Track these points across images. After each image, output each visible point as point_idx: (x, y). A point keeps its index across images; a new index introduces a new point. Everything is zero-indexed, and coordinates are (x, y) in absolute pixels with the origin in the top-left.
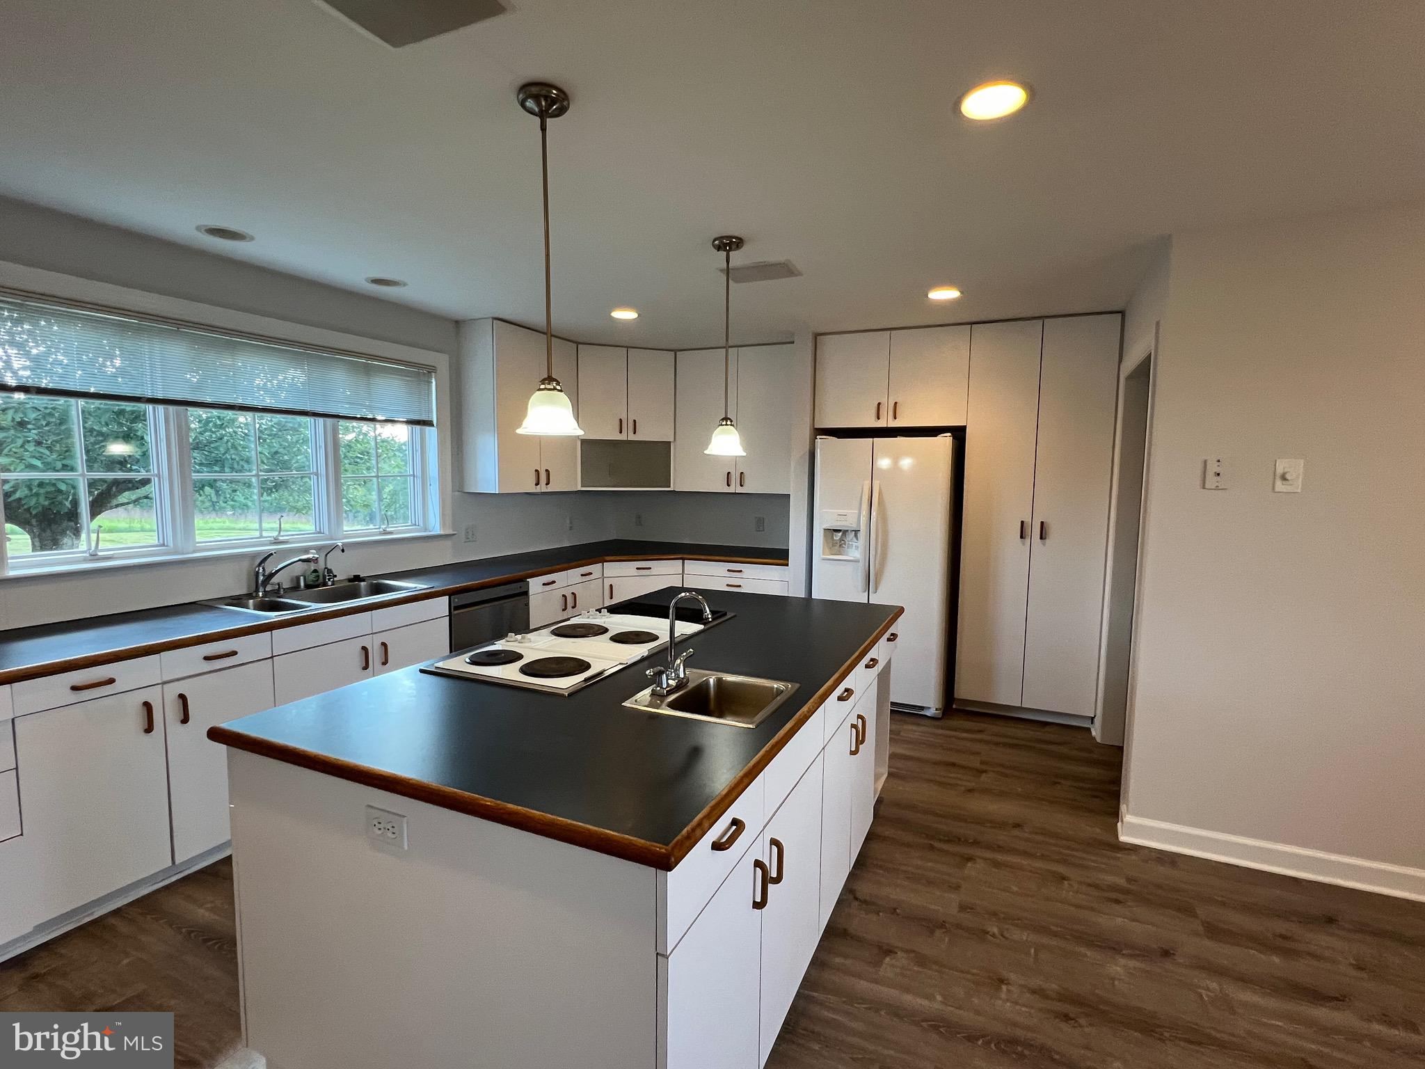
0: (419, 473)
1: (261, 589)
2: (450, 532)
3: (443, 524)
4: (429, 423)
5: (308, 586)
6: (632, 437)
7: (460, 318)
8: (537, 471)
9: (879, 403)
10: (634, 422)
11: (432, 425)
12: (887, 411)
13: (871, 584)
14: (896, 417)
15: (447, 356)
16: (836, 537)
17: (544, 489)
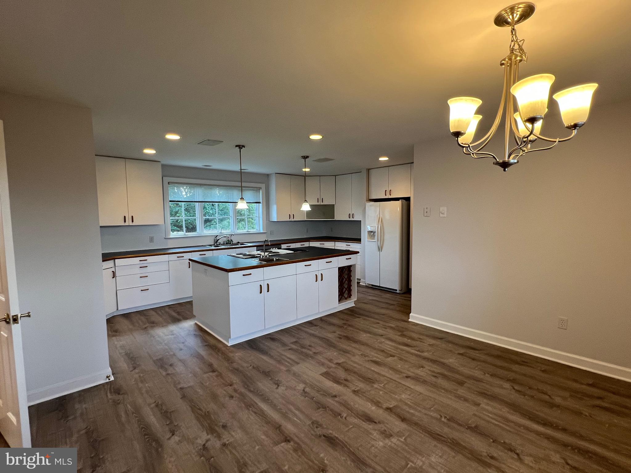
0: (258, 216)
1: (216, 243)
2: (265, 232)
3: (263, 230)
4: (259, 203)
5: (226, 244)
6: (322, 204)
7: (269, 174)
8: (290, 215)
9: (386, 191)
10: (322, 199)
11: (260, 203)
12: (388, 193)
13: (380, 249)
14: (390, 195)
15: (264, 184)
16: (372, 233)
17: (292, 220)
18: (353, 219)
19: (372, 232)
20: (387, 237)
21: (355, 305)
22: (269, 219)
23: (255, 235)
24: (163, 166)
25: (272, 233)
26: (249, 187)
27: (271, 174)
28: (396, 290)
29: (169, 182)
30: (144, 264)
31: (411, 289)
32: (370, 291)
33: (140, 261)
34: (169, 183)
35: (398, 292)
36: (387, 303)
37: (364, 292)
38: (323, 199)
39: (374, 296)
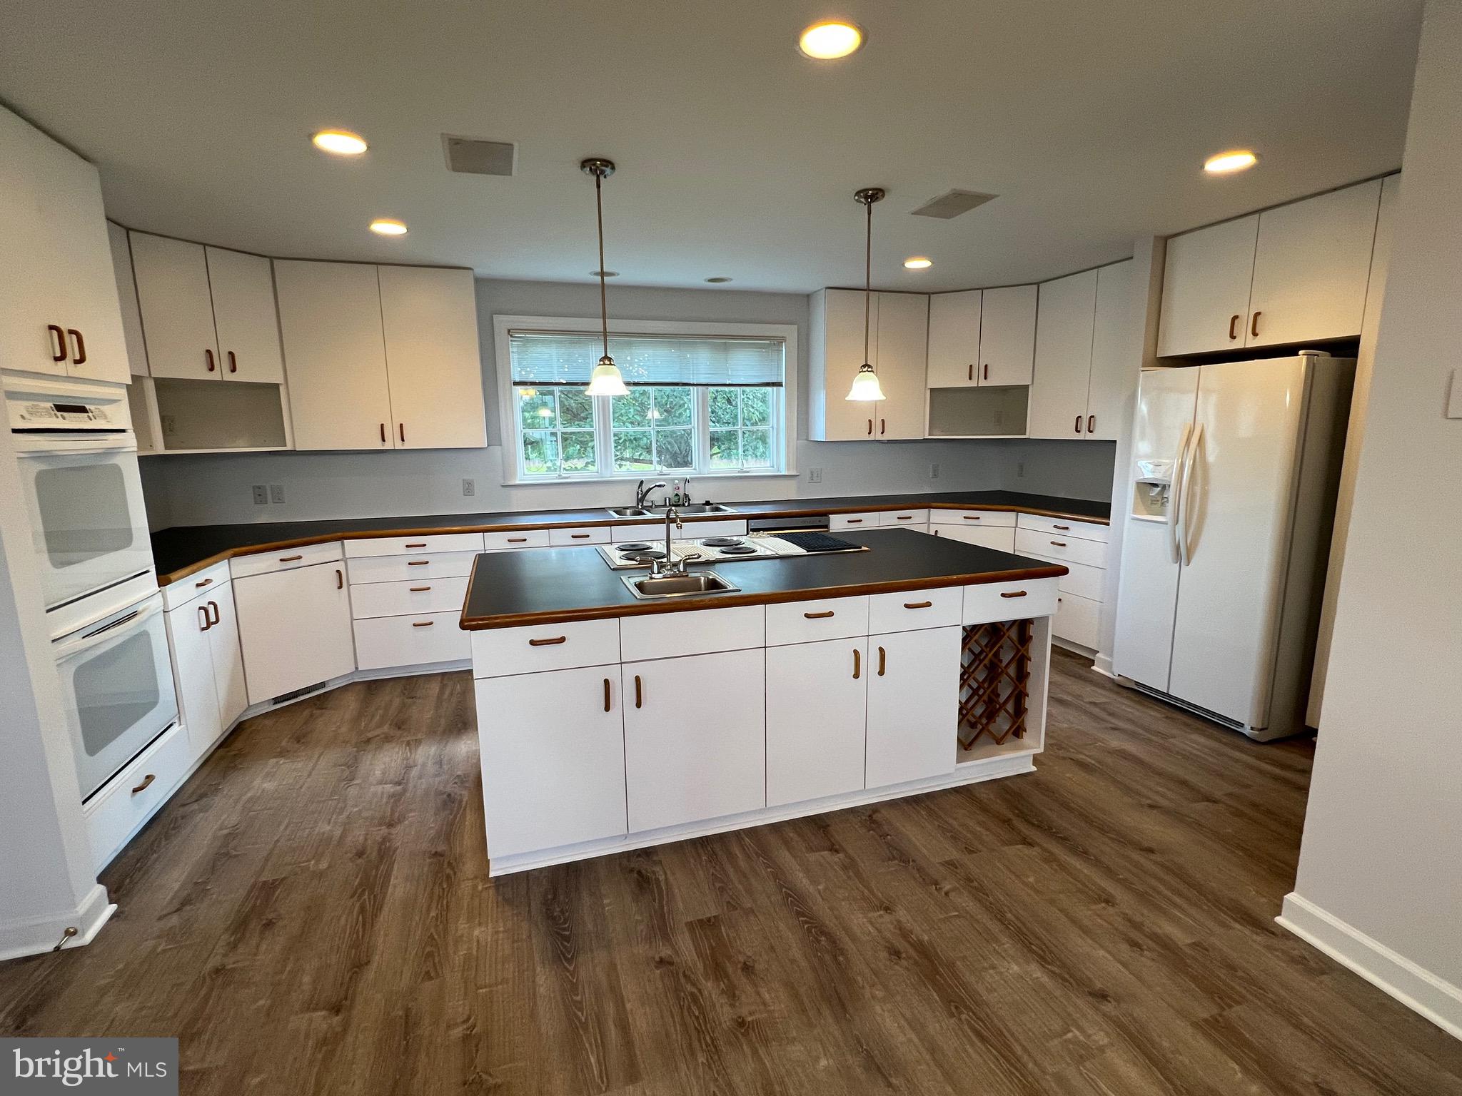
0: (775, 426)
1: (640, 503)
2: (795, 473)
3: (788, 468)
4: (780, 384)
5: (672, 505)
6: (983, 383)
7: (808, 293)
8: (870, 421)
9: (1236, 317)
10: (986, 366)
11: (782, 386)
12: (1244, 327)
13: (1182, 554)
14: (1255, 334)
15: (796, 326)
16: (1153, 492)
17: (879, 437)
18: (1090, 437)
19: (1155, 485)
20: (1219, 504)
21: (1034, 769)
22: (807, 436)
23: (764, 482)
24: (479, 281)
25: (814, 477)
26: (743, 337)
27: (815, 292)
28: (1242, 725)
29: (509, 328)
30: (417, 555)
31: (1314, 732)
32: (1126, 706)
33: (407, 546)
34: (509, 331)
35: (1247, 731)
36: (1184, 783)
37: (1096, 710)
38: (989, 368)
39: (1133, 735)
